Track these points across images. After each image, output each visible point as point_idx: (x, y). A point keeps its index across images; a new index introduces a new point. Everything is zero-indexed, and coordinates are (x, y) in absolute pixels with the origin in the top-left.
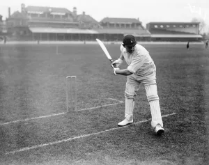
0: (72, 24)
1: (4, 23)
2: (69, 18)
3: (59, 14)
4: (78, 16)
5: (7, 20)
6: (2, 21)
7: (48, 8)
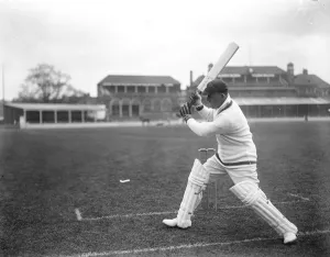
0: (285, 91)
1: (184, 94)
2: (281, 80)
3: (265, 75)
4: (296, 77)
5: (188, 88)
6: (180, 91)
7: (247, 68)
